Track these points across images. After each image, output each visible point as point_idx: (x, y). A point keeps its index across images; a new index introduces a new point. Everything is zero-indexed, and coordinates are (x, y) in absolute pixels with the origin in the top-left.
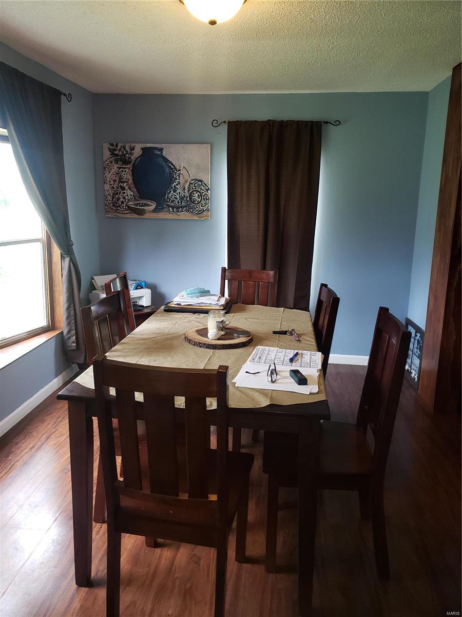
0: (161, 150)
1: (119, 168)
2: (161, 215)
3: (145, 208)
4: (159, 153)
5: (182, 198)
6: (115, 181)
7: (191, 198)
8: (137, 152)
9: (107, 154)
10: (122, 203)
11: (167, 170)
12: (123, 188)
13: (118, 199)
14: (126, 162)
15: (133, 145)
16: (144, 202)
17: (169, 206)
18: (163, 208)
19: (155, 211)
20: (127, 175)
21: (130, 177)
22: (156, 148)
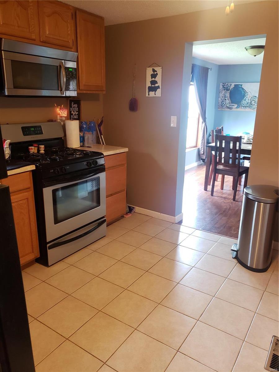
0: (242, 85)
1: (225, 92)
2: (239, 109)
3: (233, 107)
4: (241, 86)
5: (247, 103)
6: (223, 97)
7: (251, 103)
8: (233, 86)
9: (221, 87)
10: (225, 105)
11: (243, 92)
12: (226, 100)
13: (223, 104)
14: (228, 90)
15: (231, 83)
16: (233, 104)
17: (242, 106)
18: (240, 107)
19: (236, 108)
21: (229, 96)
22: (240, 85)
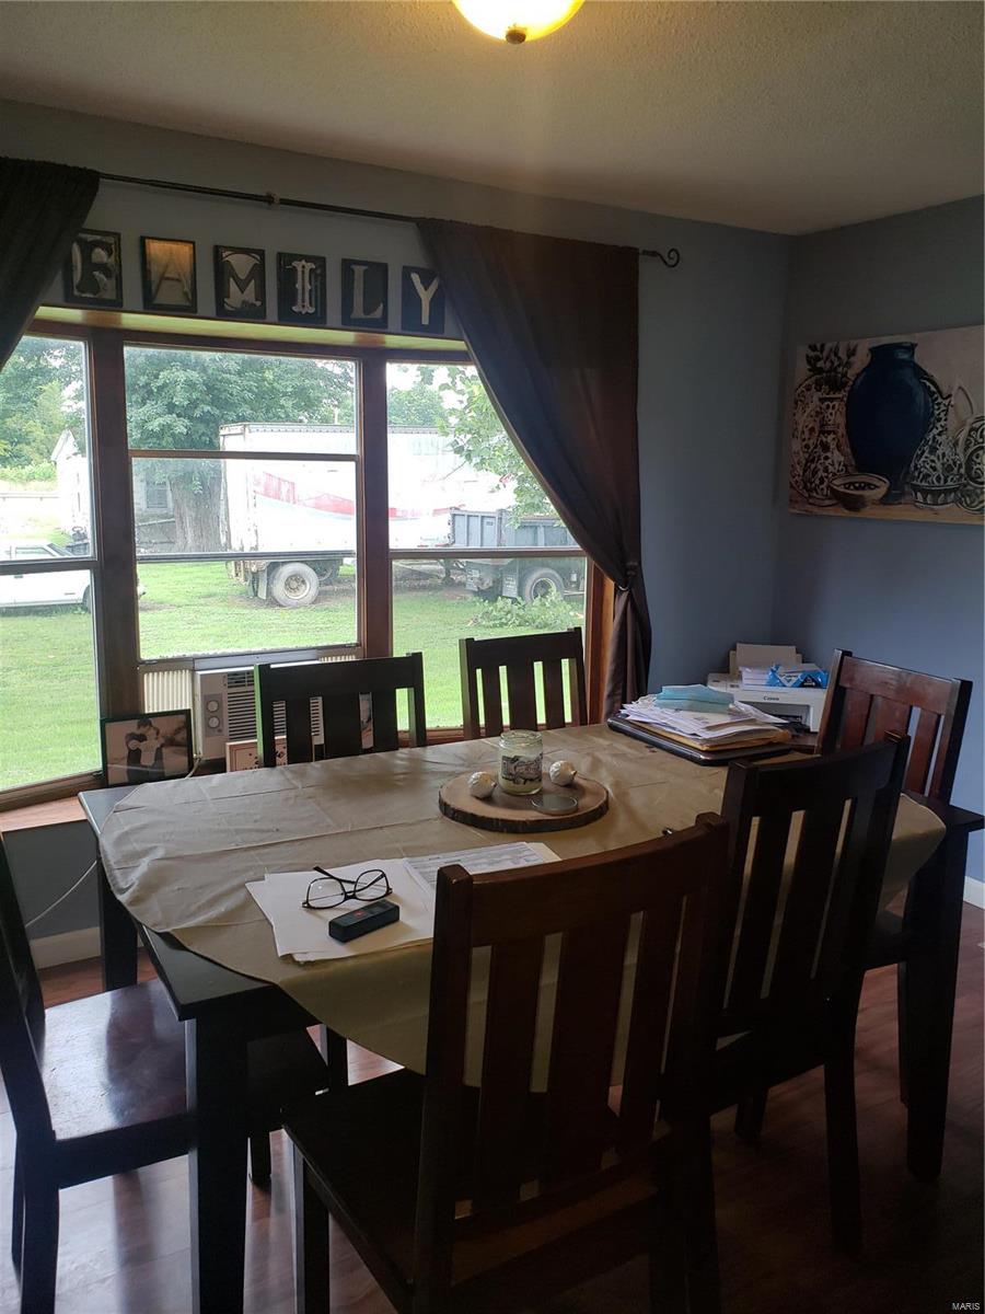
0: (911, 348)
1: (822, 400)
3: (866, 493)
4: (906, 356)
5: (948, 469)
6: (812, 430)
7: (969, 469)
8: (861, 360)
9: (802, 367)
10: (822, 481)
11: (920, 398)
12: (826, 448)
13: (815, 472)
14: (836, 386)
15: (853, 343)
16: (865, 478)
17: (916, 489)
18: (903, 494)
19: (886, 500)
20: (837, 417)
21: (841, 420)
22: (899, 346)
